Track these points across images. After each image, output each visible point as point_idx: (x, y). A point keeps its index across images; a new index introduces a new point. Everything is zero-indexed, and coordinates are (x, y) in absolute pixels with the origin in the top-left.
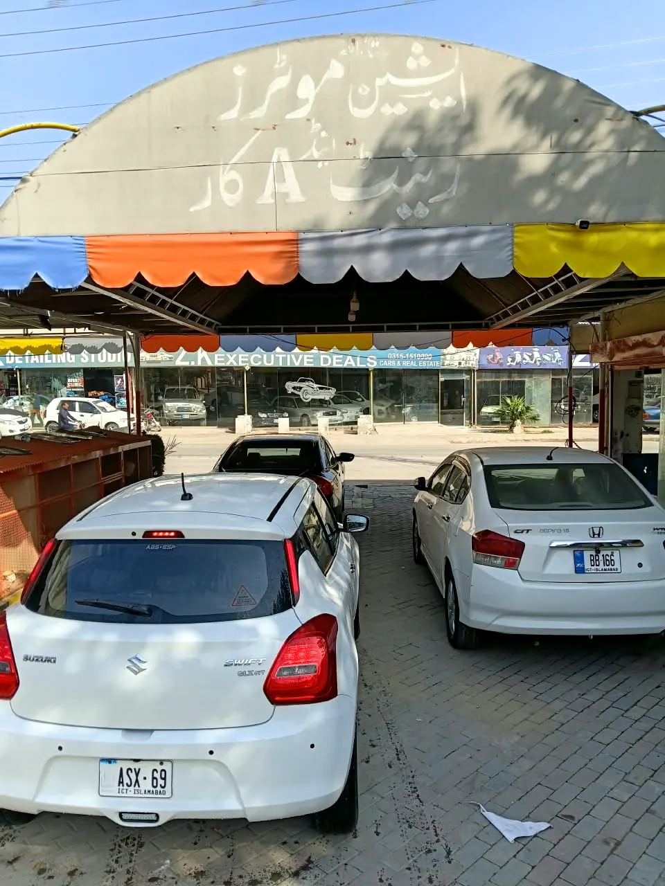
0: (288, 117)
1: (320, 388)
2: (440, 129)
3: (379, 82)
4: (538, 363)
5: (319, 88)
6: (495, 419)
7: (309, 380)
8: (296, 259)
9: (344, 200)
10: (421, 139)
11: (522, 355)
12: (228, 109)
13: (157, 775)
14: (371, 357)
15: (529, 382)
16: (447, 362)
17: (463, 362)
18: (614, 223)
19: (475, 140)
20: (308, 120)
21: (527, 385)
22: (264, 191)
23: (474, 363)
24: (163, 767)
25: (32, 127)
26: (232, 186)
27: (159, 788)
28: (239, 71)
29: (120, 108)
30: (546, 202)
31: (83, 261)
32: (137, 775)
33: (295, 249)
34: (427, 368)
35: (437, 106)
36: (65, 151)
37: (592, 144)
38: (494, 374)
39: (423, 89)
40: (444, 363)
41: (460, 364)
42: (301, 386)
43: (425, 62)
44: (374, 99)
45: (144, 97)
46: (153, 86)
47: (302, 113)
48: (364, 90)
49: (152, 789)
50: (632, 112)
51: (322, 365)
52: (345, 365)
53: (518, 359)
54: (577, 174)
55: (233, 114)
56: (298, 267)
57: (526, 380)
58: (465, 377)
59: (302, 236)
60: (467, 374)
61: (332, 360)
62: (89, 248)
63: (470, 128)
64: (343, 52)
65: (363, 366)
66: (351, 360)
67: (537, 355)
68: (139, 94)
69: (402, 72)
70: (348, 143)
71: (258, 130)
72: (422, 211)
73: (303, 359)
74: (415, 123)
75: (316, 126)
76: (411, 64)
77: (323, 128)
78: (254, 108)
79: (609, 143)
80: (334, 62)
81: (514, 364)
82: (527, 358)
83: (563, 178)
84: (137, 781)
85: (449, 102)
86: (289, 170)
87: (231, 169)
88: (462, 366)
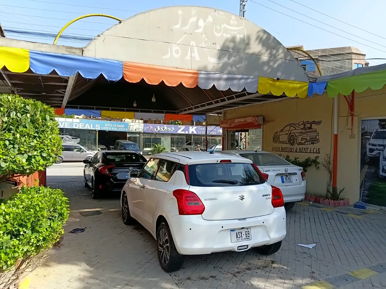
0: (196, 31)
1: (72, 138)
2: (240, 43)
3: (223, 26)
4: (166, 131)
5: (205, 23)
6: (150, 153)
7: (67, 134)
8: (197, 80)
9: (212, 62)
10: (235, 46)
11: (160, 127)
12: (176, 24)
13: (247, 233)
14: (98, 125)
15: (163, 139)
16: (130, 129)
17: (137, 129)
18: (283, 80)
19: (249, 48)
20: (202, 34)
21: (162, 140)
22: (187, 55)
23: (142, 130)
24: (248, 230)
25: (102, 16)
26: (177, 52)
27: (248, 237)
28: (180, 12)
29: (138, 16)
30: (267, 70)
31: (122, 71)
32: (241, 234)
33: (197, 76)
34: (122, 131)
35: (239, 37)
36: (116, 27)
37: (278, 55)
38: (149, 135)
39: (235, 31)
40: (129, 129)
41: (136, 130)
42: (63, 137)
43: (235, 22)
44: (221, 31)
45: (147, 14)
46: (151, 11)
47: (200, 31)
48: (218, 27)
49: (246, 238)
50: (287, 48)
51: (74, 127)
52: (85, 128)
53: (159, 129)
54: (275, 63)
55: (178, 26)
56: (197, 82)
57: (162, 137)
58: (138, 136)
59: (200, 72)
60: (138, 134)
61: (79, 125)
62: (125, 66)
63: (248, 44)
64: (213, 14)
65: (94, 129)
66: (88, 126)
67: (166, 128)
68: (145, 12)
69: (229, 24)
70: (213, 44)
71: (186, 33)
72: (234, 69)
73: (65, 124)
74: (233, 40)
75: (204, 36)
76: (232, 22)
77: (206, 37)
78: (184, 26)
79: (282, 55)
80: (210, 16)
81: (157, 131)
82: (162, 129)
83: (271, 64)
84: (241, 236)
85: (242, 36)
86: (195, 49)
87: (177, 46)
88: (137, 131)
